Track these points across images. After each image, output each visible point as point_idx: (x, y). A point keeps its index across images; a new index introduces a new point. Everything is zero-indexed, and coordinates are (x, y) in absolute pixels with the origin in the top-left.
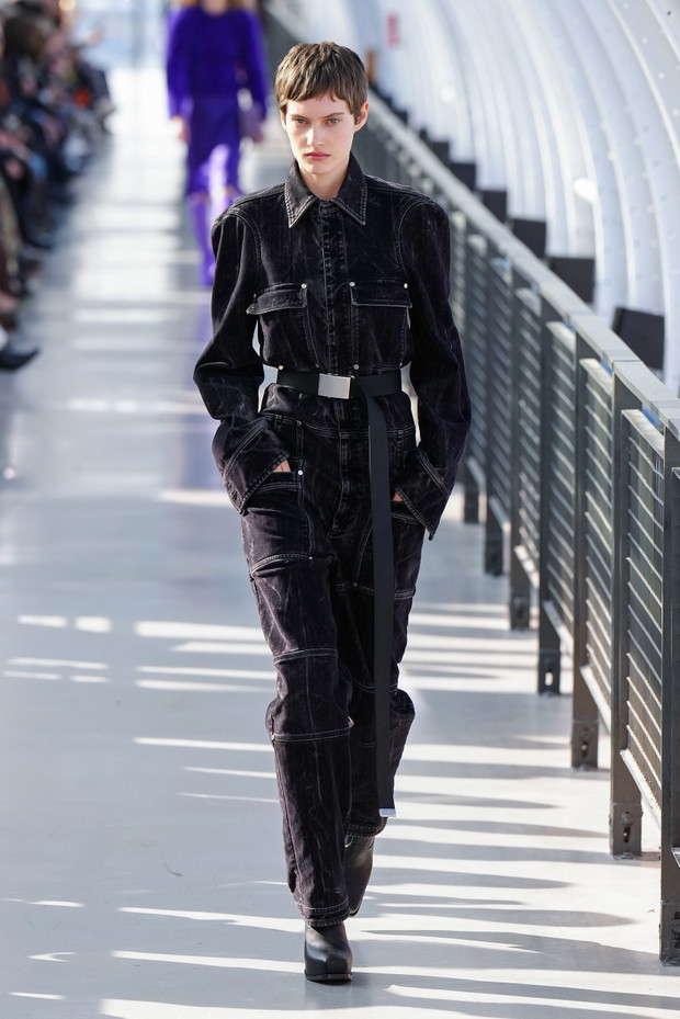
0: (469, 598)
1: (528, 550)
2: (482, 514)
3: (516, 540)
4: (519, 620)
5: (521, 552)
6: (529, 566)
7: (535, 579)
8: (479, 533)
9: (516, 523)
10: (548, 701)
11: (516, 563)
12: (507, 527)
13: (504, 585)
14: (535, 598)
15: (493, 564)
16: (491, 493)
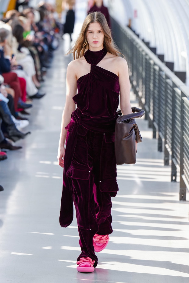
0: (154, 157)
1: (169, 145)
2: (157, 137)
3: (166, 143)
4: (166, 163)
5: (167, 146)
6: (169, 150)
7: (170, 153)
8: (156, 141)
9: (166, 138)
10: (174, 183)
11: (166, 149)
12: (163, 140)
13: (163, 154)
14: (170, 158)
15: (160, 149)
16: (159, 131)
